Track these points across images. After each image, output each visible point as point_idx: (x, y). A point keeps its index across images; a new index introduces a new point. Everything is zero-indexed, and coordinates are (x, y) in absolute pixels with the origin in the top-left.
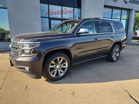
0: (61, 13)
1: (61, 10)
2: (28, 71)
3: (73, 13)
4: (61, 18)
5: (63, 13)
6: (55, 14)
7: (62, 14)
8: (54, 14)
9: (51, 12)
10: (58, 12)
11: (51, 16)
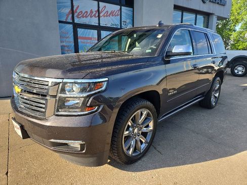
0: (97, 15)
1: (97, 9)
2: (79, 150)
3: (119, 17)
4: (97, 25)
5: (101, 15)
6: (86, 17)
7: (99, 16)
8: (83, 17)
9: (78, 11)
10: (92, 12)
11: (76, 21)
